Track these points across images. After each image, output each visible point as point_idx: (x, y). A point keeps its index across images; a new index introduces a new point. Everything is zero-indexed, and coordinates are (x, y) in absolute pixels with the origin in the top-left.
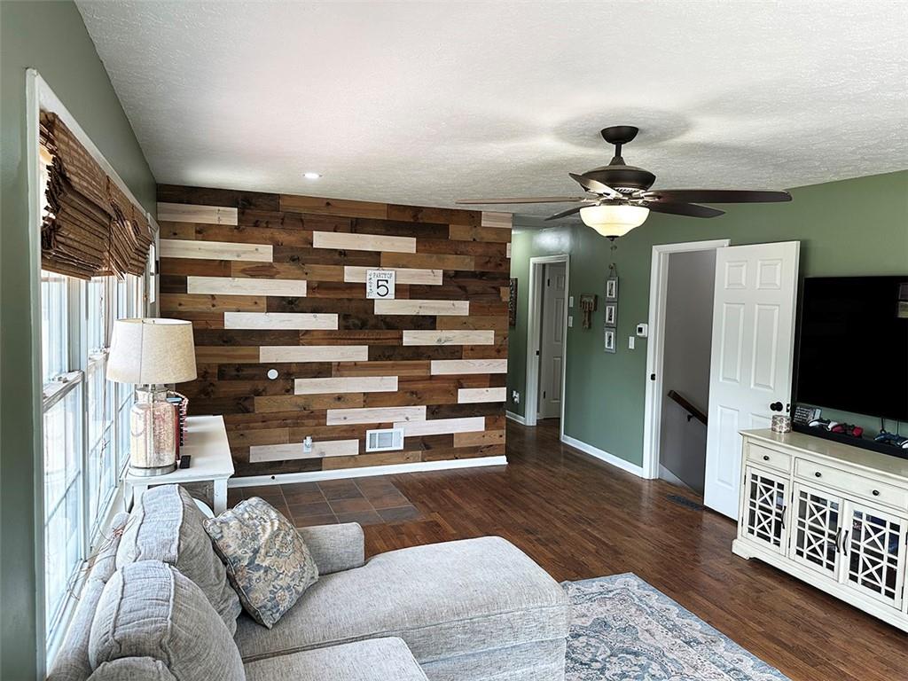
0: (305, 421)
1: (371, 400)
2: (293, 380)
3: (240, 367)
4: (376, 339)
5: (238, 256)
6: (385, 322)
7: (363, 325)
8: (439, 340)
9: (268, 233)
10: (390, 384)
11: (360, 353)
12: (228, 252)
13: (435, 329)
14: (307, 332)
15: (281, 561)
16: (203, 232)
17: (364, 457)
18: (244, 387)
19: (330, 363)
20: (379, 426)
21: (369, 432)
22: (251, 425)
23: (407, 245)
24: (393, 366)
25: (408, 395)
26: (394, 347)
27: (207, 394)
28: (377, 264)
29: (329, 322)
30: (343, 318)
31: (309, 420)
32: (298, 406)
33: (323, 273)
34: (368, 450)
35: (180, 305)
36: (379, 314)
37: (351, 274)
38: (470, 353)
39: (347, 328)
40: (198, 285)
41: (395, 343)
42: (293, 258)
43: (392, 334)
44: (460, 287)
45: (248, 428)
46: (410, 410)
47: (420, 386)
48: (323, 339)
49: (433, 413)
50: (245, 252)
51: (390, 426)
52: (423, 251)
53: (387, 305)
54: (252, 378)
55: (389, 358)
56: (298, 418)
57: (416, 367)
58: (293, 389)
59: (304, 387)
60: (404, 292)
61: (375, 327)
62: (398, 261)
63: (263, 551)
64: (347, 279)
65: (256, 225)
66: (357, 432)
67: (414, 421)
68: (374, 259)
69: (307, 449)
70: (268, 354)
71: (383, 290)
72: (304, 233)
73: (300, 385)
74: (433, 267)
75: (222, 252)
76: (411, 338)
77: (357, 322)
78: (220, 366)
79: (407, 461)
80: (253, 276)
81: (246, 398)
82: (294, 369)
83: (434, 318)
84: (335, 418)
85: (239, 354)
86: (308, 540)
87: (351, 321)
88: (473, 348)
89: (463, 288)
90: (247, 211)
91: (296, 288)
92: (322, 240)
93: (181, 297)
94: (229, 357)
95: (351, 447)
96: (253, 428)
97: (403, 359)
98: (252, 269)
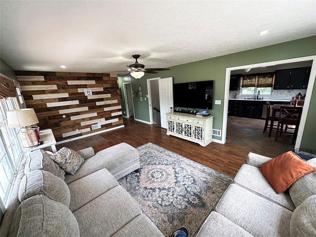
0: (76, 126)
1: (91, 119)
2: (70, 117)
3: (54, 116)
4: (90, 105)
5: (47, 88)
6: (91, 101)
7: (86, 102)
8: (105, 103)
9: (54, 82)
10: (95, 114)
11: (86, 109)
12: (43, 88)
13: (103, 101)
14: (71, 105)
15: (73, 160)
16: (34, 83)
17: (92, 131)
18: (57, 121)
19: (79, 112)
20: (94, 124)
21: (92, 126)
23: (93, 82)
24: (95, 111)
25: (100, 116)
27: (46, 124)
28: (86, 87)
29: (77, 102)
30: (80, 101)
31: (76, 125)
32: (73, 123)
33: (72, 91)
34: (93, 129)
35: (32, 103)
36: (89, 99)
37: (80, 90)
38: (113, 105)
39: (81, 103)
40: (36, 97)
41: (94, 105)
42: (63, 88)
43: (94, 103)
44: (108, 91)
45: (60, 130)
46: (101, 119)
47: (102, 114)
48: (76, 106)
49: (106, 119)
50: (48, 87)
51: (97, 123)
52: (98, 83)
53: (90, 97)
54: (58, 118)
55: (94, 109)
56: (73, 125)
57: (100, 110)
58: (70, 119)
59: (73, 118)
60: (94, 93)
61: (89, 102)
62: (91, 86)
63: (68, 159)
64: (79, 92)
65: (50, 80)
66: (89, 126)
67: (103, 121)
68: (85, 86)
69: (77, 132)
70: (61, 112)
71: (89, 93)
72: (65, 81)
73: (72, 118)
74: (100, 87)
75: (42, 88)
76: (98, 104)
77: (84, 101)
78: (48, 116)
79: (102, 130)
80: (52, 93)
81: (58, 123)
82: (69, 114)
83: (103, 98)
84: (83, 124)
85: (54, 113)
86: (80, 154)
87: (82, 102)
88: (113, 104)
89: (109, 91)
90: (47, 77)
91: (66, 95)
92: (70, 83)
93: (32, 101)
94: (50, 114)
95: (89, 129)
96: (62, 130)
97: (97, 108)
98: (51, 92)
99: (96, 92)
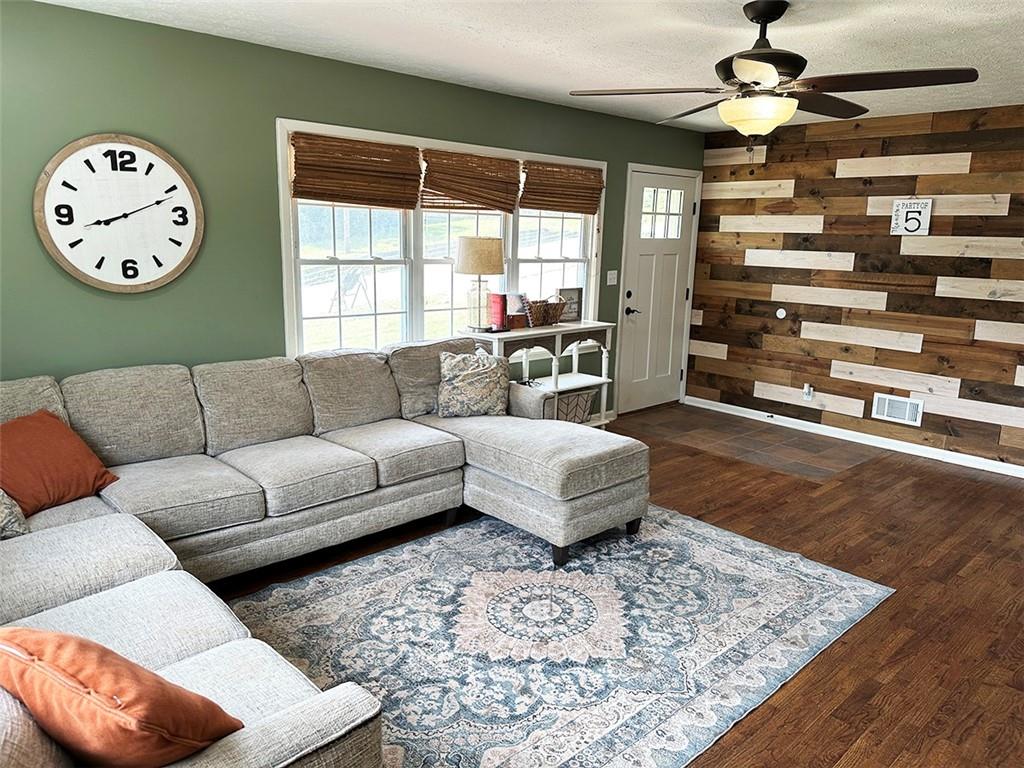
0: (808, 368)
1: (883, 358)
2: (801, 322)
3: (753, 303)
4: (899, 285)
5: (763, 194)
6: (913, 265)
7: (883, 268)
9: (791, 167)
10: (912, 342)
11: (877, 301)
12: (754, 190)
13: (988, 276)
14: (819, 271)
16: (735, 173)
18: (756, 323)
19: (840, 309)
20: (891, 391)
21: (877, 395)
22: (758, 361)
23: (959, 163)
24: (918, 322)
25: (935, 360)
26: (922, 297)
27: (725, 325)
28: (911, 192)
29: (844, 261)
30: (861, 257)
31: (812, 368)
32: (803, 350)
33: (843, 205)
34: (874, 415)
35: (713, 242)
36: (907, 254)
37: (875, 206)
39: (864, 270)
40: (729, 223)
41: (925, 292)
42: (812, 192)
43: (921, 279)
45: (755, 363)
46: (935, 380)
47: (955, 351)
48: (836, 281)
49: (971, 391)
50: (769, 189)
51: (906, 394)
52: (982, 169)
53: (917, 243)
54: (763, 314)
55: (913, 310)
56: (802, 363)
57: (949, 325)
58: (800, 331)
59: (811, 331)
61: (900, 270)
62: (940, 185)
64: (871, 212)
65: (782, 161)
66: (864, 392)
67: (943, 396)
68: (907, 186)
69: (803, 397)
70: (781, 293)
71: (913, 225)
72: (828, 163)
73: (807, 329)
74: (993, 191)
75: (749, 190)
76: (947, 287)
77: (876, 262)
78: (738, 300)
79: (925, 442)
80: (773, 213)
81: (756, 335)
82: (802, 311)
83: (988, 262)
84: (840, 370)
85: (753, 290)
87: (869, 262)
90: (775, 147)
91: (813, 224)
92: (846, 168)
93: (714, 236)
94: (745, 292)
95: (856, 408)
96: (759, 364)
97: (933, 313)
98: (773, 206)
99: (955, 217)
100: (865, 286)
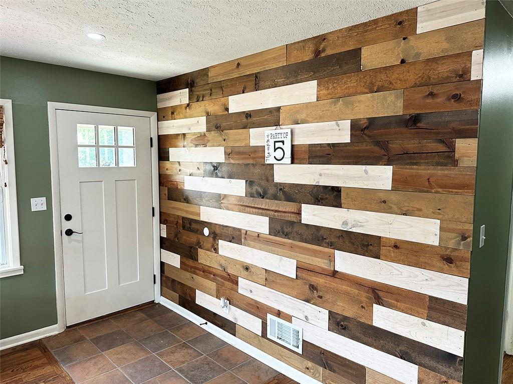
0: (224, 282)
1: (271, 279)
2: (218, 240)
3: (191, 222)
4: (276, 211)
5: (189, 129)
6: (284, 192)
8: (345, 223)
9: (204, 105)
10: (288, 267)
11: (262, 224)
12: (185, 126)
13: (340, 206)
16: (174, 113)
17: (265, 341)
18: (194, 239)
19: (240, 230)
20: (279, 313)
21: (269, 316)
22: (197, 271)
24: (292, 247)
25: (306, 288)
26: (292, 223)
28: (277, 123)
29: (239, 188)
30: (249, 185)
31: (227, 283)
32: (221, 265)
33: (235, 138)
34: (269, 336)
35: (167, 170)
36: (278, 181)
37: (255, 137)
38: (393, 253)
39: (252, 196)
40: (173, 154)
41: (293, 218)
42: (217, 126)
43: (289, 207)
44: (378, 144)
45: (195, 273)
46: (310, 309)
47: (322, 281)
48: (236, 205)
49: (339, 324)
50: (192, 125)
51: (289, 318)
52: (326, 97)
53: (284, 171)
54: (197, 231)
55: (286, 235)
56: (220, 276)
57: (315, 253)
58: (218, 248)
59: (224, 249)
60: (298, 154)
61: (275, 197)
62: (300, 114)
64: (253, 143)
65: (198, 100)
67: (316, 326)
68: (274, 117)
70: (205, 213)
71: (279, 154)
72: (224, 100)
73: (222, 247)
74: (338, 118)
75: (182, 126)
76: (309, 215)
77: (259, 189)
78: (183, 219)
80: (197, 145)
81: (194, 248)
82: (218, 230)
83: (336, 190)
84: (244, 287)
85: (191, 211)
87: (255, 188)
88: (397, 245)
89: (383, 145)
90: (193, 89)
91: (218, 154)
92: (234, 104)
93: (167, 164)
94: (185, 211)
96: (197, 274)
97: (302, 240)
98: (195, 140)
99: (309, 144)
100: (254, 210)
